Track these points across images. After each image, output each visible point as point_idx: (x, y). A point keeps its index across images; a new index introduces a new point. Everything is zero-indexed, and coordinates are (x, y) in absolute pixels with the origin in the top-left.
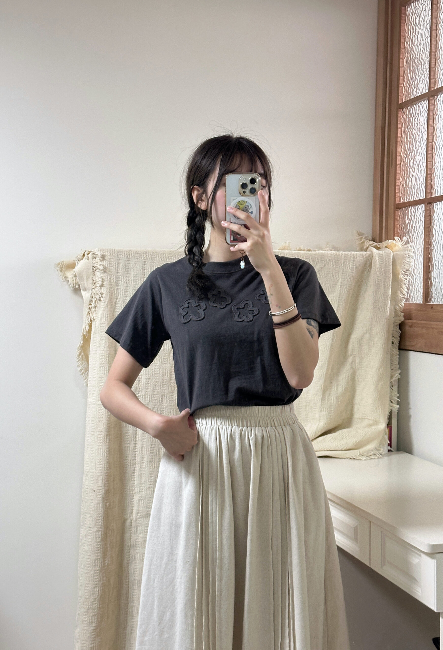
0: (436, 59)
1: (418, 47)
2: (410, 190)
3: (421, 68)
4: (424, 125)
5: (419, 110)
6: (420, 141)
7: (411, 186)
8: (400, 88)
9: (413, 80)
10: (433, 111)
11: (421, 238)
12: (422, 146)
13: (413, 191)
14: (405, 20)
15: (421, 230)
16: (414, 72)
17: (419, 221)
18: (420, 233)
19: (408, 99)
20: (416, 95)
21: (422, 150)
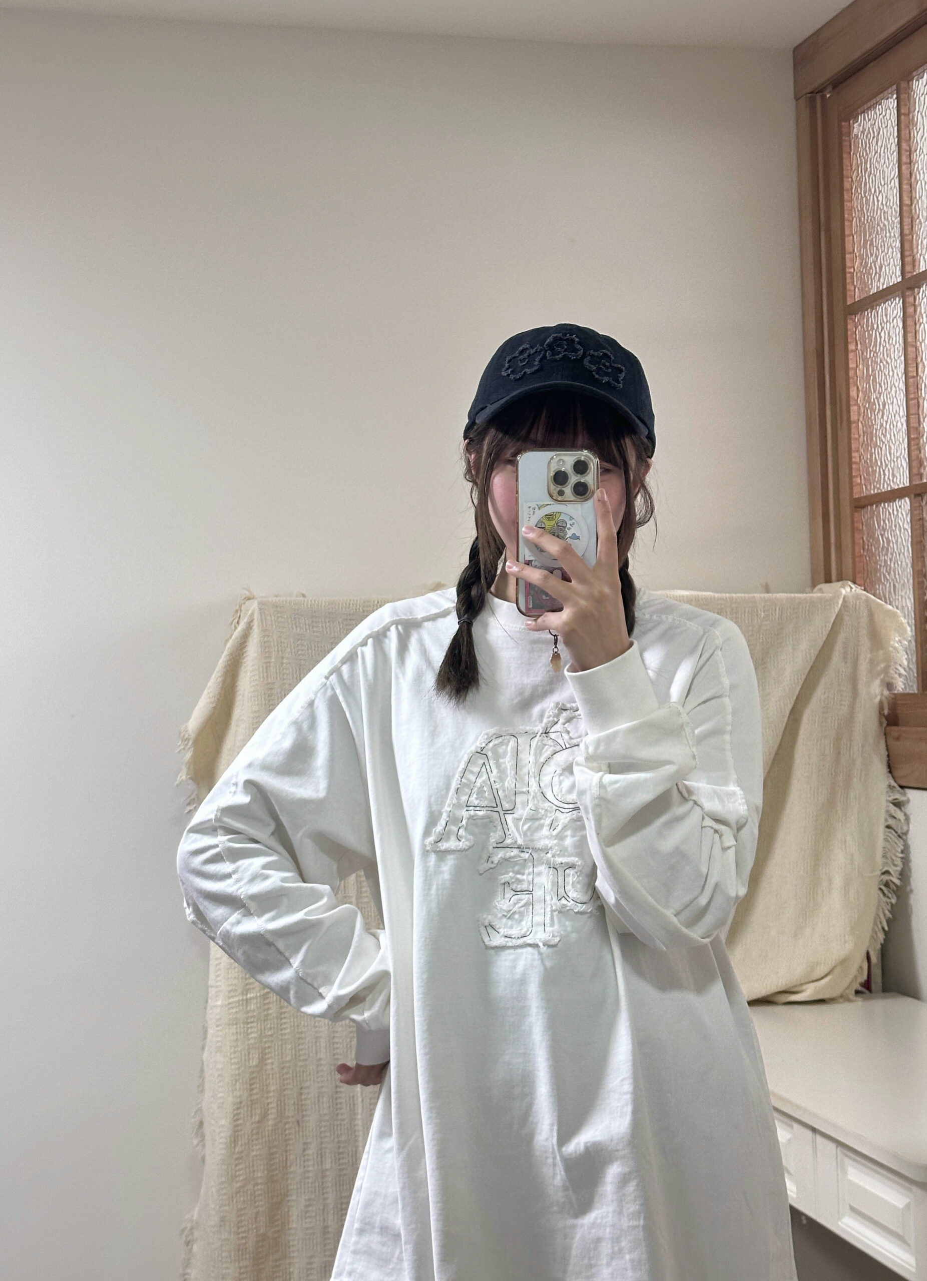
0: (912, 218)
1: (877, 198)
2: (880, 471)
3: (886, 236)
4: (898, 344)
5: (886, 315)
6: (893, 375)
7: (881, 462)
8: (848, 275)
9: (871, 260)
10: (913, 317)
11: (907, 565)
12: (897, 385)
13: (887, 472)
14: (851, 147)
15: (906, 548)
16: (873, 244)
17: (900, 531)
18: (904, 554)
19: (865, 295)
20: (878, 288)
21: (898, 392)
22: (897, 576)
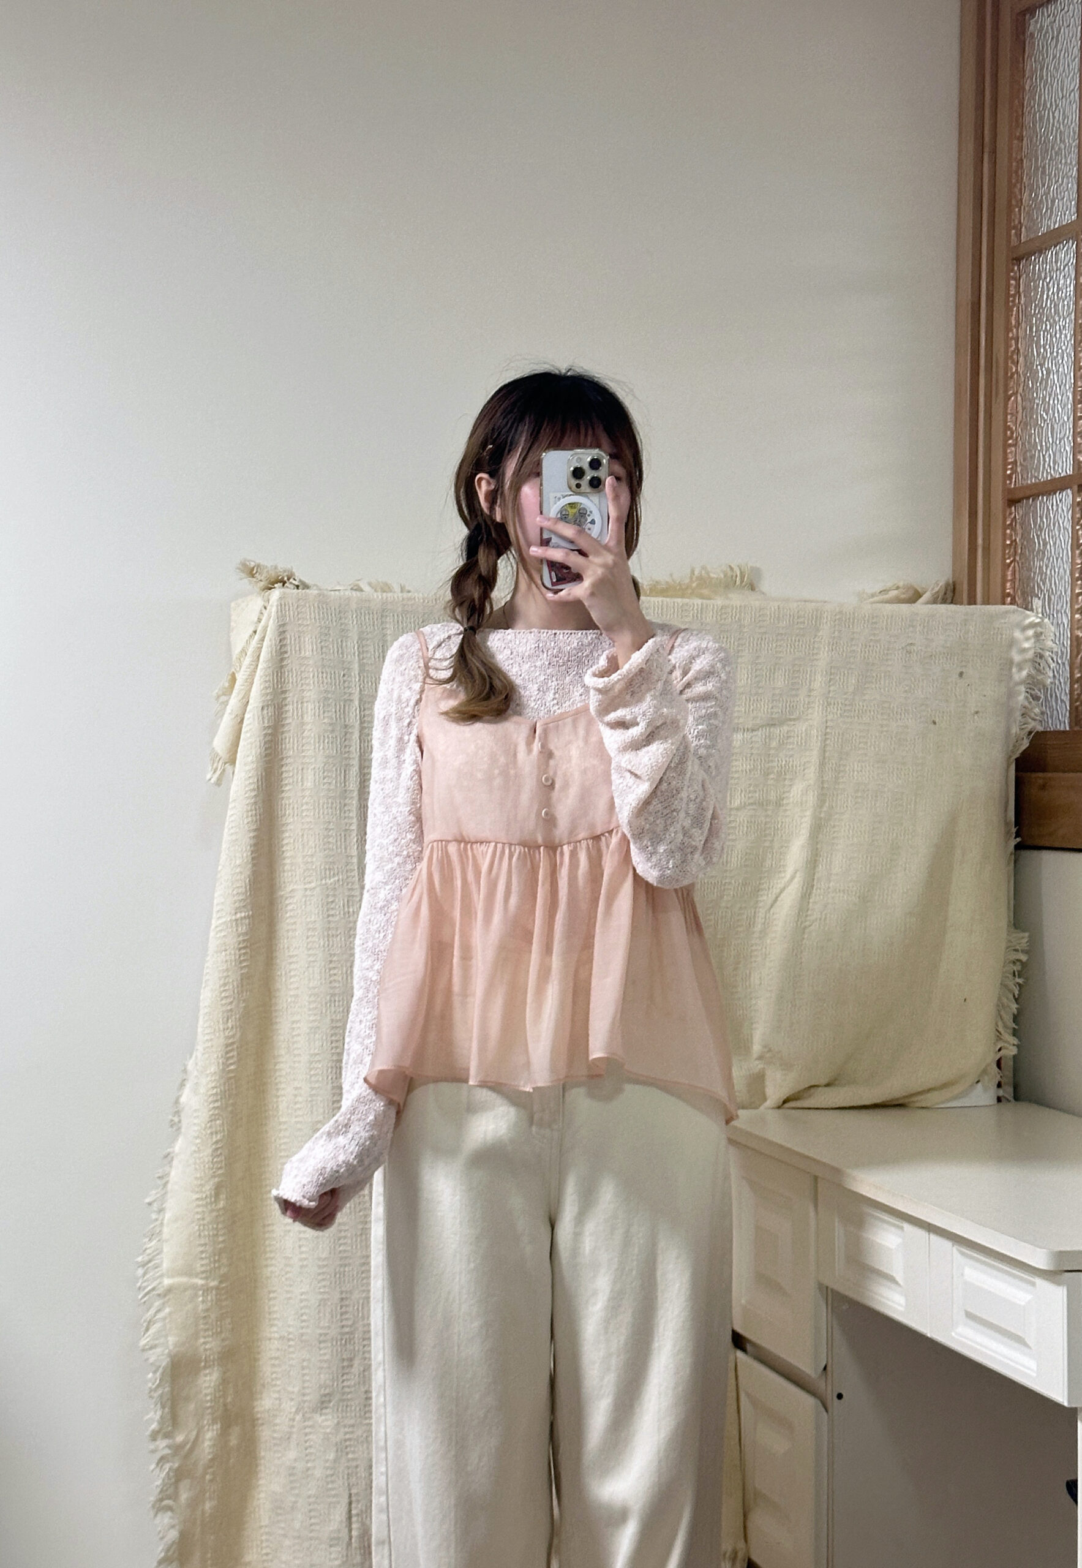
1: (1053, 114)
2: (1039, 456)
3: (1061, 163)
4: (1068, 298)
5: (1056, 262)
6: (1060, 337)
7: (1041, 446)
8: (1015, 209)
9: (1042, 191)
11: (1065, 572)
12: (1064, 348)
13: (1047, 459)
14: (1024, 48)
15: (1065, 552)
16: (1045, 171)
17: (1059, 531)
18: (1062, 559)
19: (1032, 236)
20: (1049, 227)
21: (1066, 358)
22: (1053, 586)
